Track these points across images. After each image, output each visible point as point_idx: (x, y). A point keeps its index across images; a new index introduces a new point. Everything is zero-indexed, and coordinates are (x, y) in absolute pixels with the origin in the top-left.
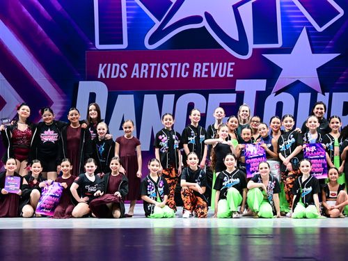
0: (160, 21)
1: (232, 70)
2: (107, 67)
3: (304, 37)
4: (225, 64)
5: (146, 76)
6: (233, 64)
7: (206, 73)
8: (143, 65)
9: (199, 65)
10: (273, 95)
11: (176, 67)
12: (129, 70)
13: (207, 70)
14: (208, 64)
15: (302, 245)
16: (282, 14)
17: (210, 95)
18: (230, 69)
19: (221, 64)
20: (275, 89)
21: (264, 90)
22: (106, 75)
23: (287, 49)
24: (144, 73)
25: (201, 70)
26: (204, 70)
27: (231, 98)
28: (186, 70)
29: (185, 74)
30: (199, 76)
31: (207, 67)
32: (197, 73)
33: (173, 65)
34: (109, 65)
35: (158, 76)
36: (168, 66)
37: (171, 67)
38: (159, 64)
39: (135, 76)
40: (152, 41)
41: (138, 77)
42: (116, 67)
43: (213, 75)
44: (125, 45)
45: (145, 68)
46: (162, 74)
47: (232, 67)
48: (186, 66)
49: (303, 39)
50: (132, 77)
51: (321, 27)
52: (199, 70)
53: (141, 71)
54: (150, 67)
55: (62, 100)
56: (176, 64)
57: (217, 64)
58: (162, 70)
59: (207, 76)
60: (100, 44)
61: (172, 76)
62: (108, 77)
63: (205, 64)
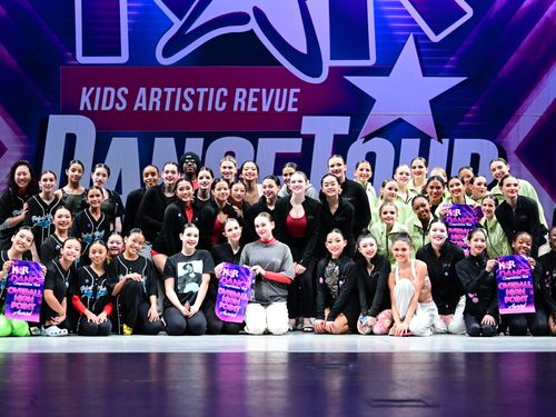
0: (181, 19)
1: (296, 100)
2: (94, 92)
3: (410, 50)
4: (285, 90)
5: (158, 108)
6: (298, 90)
7: (254, 105)
8: (153, 90)
9: (244, 91)
10: (360, 141)
11: (207, 95)
12: (131, 98)
13: (256, 100)
14: (258, 90)
15: (404, 380)
16: (376, 12)
17: (260, 140)
18: (292, 100)
19: (278, 90)
20: (364, 131)
21: (347, 133)
22: (93, 106)
23: (383, 69)
24: (155, 103)
25: (247, 100)
26: (252, 99)
27: (294, 145)
28: (223, 98)
29: (220, 106)
30: (242, 109)
31: (255, 95)
32: (240, 104)
33: (202, 91)
34: (99, 89)
35: (177, 109)
36: (193, 93)
37: (198, 94)
38: (179, 90)
39: (140, 108)
40: (167, 52)
41: (144, 109)
42: (109, 93)
43: (266, 108)
44: (124, 58)
45: (156, 95)
46: (184, 105)
47: (296, 95)
48: (222, 93)
49: (409, 53)
50: (135, 108)
51: (437, 34)
52: (244, 99)
53: (149, 99)
54: (164, 94)
55: (22, 145)
56: (206, 90)
57: (272, 90)
58: (184, 99)
59: (255, 109)
60: (84, 55)
61: (200, 109)
62: (96, 108)
63: (252, 91)
